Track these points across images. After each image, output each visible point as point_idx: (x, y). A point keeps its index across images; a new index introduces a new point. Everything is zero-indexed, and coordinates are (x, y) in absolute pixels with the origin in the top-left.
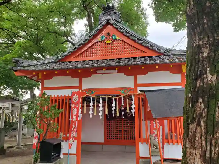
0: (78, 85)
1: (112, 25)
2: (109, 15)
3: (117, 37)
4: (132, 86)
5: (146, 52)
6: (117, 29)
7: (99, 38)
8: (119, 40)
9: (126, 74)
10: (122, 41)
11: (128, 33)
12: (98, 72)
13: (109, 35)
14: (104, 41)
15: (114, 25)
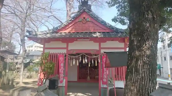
0: (66, 47)
1: (86, 13)
3: (89, 20)
5: (105, 30)
6: (89, 15)
9: (94, 42)
10: (92, 22)
13: (84, 18)
14: (81, 21)
15: (88, 13)
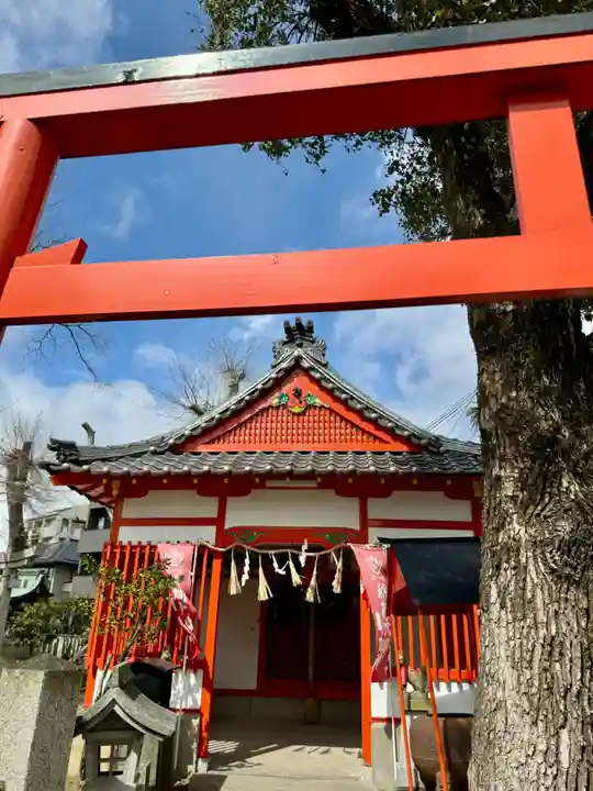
0: (214, 514)
1: (307, 371)
2: (300, 346)
3: (317, 401)
4: (354, 524)
5: (385, 442)
6: (317, 380)
7: (274, 400)
8: (322, 406)
9: (337, 493)
10: (330, 409)
11: (345, 393)
12: (269, 484)
13: (298, 394)
14: (285, 406)
15: (311, 372)
